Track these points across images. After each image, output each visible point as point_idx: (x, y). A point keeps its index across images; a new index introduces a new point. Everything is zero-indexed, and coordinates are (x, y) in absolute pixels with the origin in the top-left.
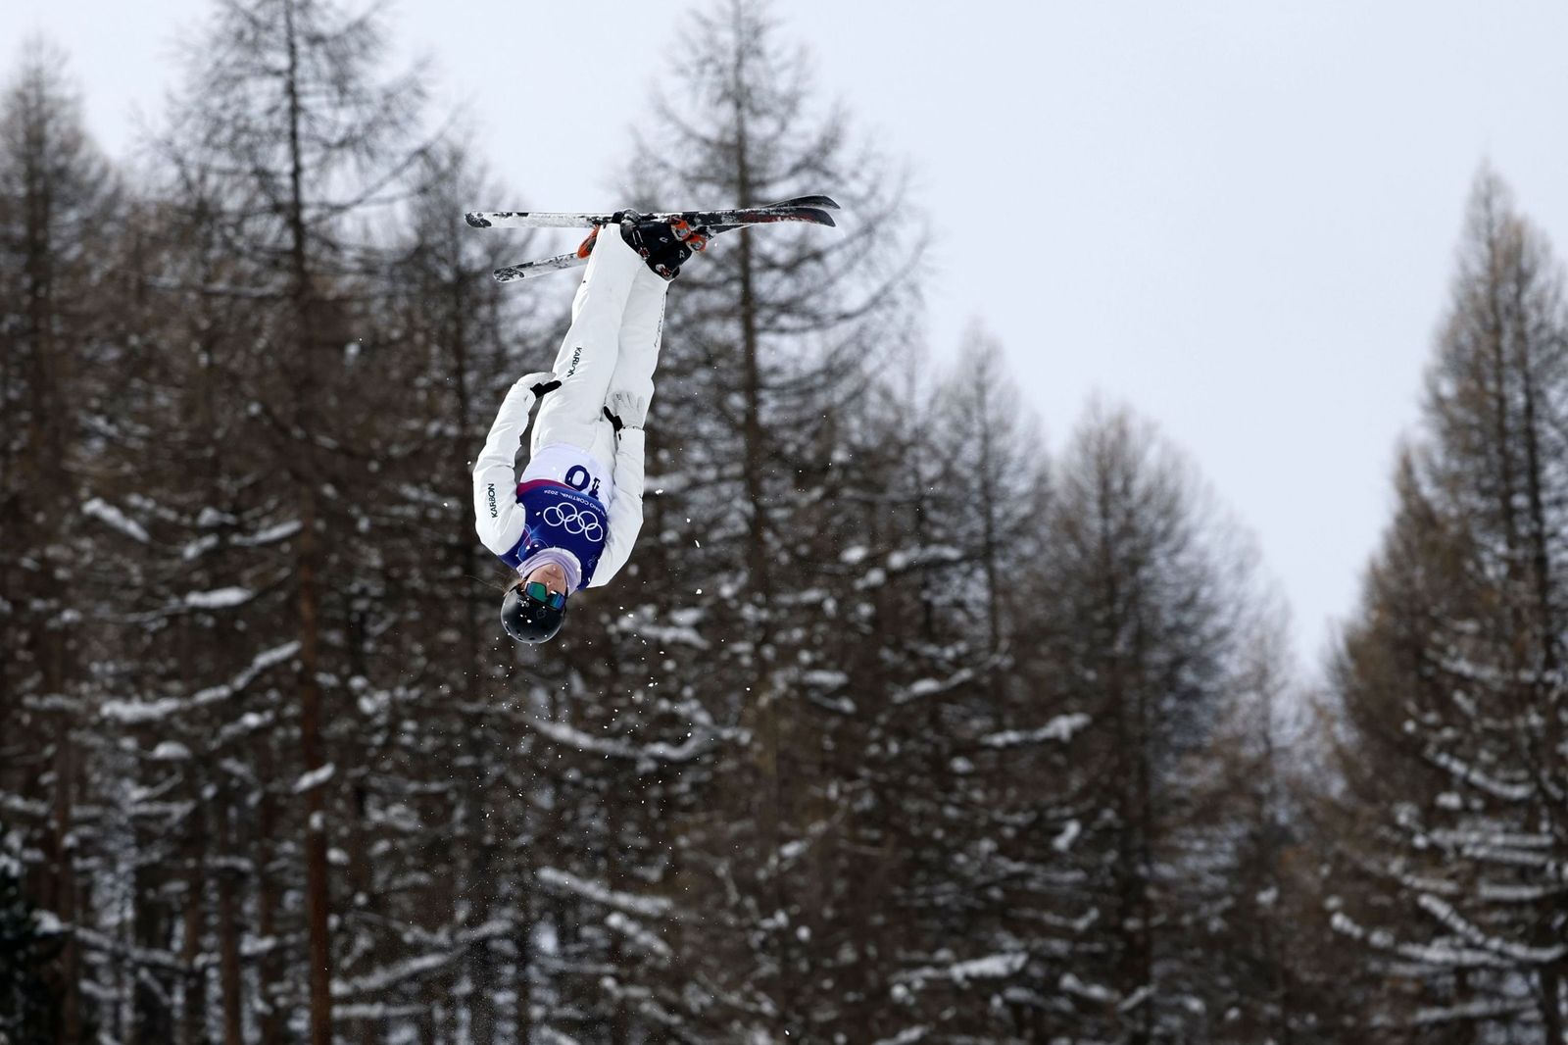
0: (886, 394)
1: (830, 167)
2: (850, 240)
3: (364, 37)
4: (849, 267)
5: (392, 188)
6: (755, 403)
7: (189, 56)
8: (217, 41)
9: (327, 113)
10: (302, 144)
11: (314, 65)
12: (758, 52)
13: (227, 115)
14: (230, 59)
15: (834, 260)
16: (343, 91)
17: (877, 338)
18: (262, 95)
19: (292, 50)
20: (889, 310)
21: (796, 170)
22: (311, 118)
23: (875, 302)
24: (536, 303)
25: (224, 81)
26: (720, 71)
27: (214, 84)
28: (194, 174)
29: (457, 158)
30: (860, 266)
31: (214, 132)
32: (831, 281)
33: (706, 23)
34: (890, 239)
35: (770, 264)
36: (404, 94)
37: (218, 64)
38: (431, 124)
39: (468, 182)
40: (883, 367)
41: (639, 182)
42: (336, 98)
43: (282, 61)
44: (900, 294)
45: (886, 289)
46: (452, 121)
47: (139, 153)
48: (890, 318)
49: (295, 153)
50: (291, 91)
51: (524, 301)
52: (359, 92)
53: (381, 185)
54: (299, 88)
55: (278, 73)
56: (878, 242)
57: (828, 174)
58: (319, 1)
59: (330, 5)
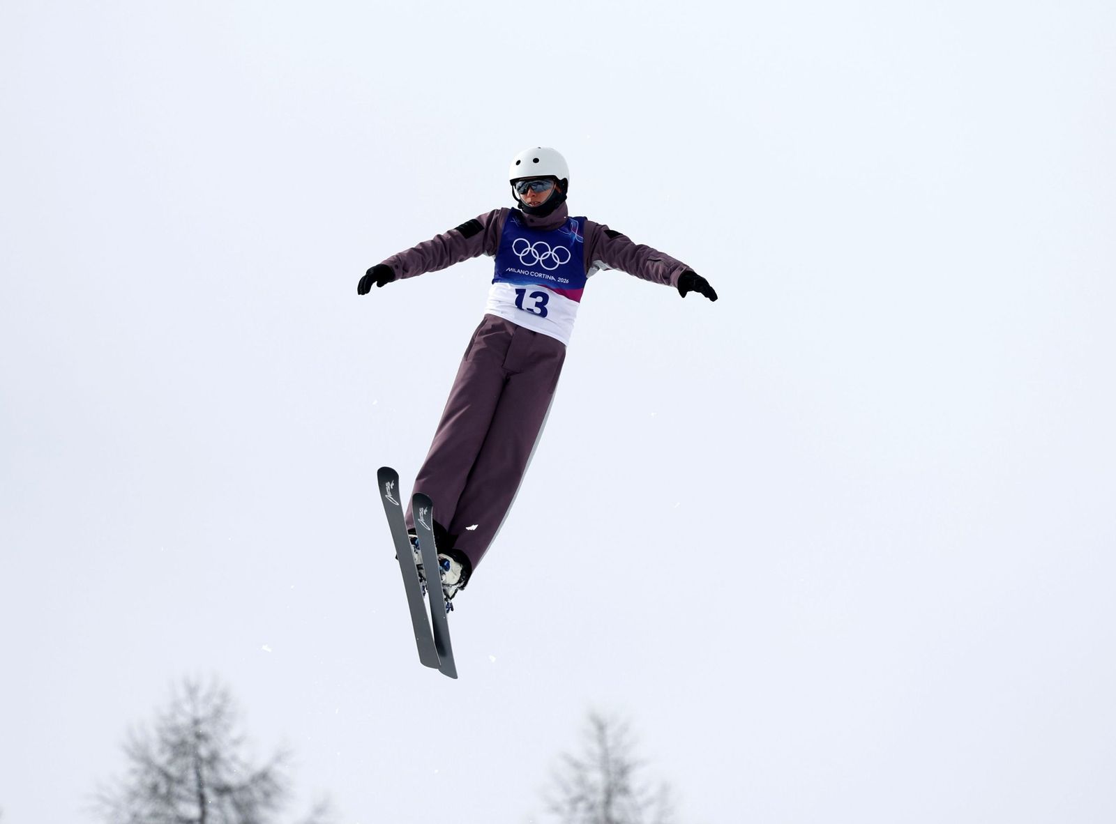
3: (267, 786)
7: (109, 809)
8: (133, 796)
11: (222, 813)
12: (625, 791)
14: (146, 810)
19: (202, 800)
26: (591, 808)
33: (577, 765)
37: (135, 815)
43: (193, 811)
58: (225, 755)
59: (234, 758)
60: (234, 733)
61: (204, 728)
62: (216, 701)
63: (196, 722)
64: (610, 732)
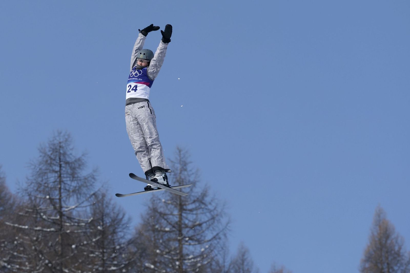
0: (217, 263)
1: (204, 202)
2: (208, 221)
3: (80, 163)
4: (208, 228)
5: (86, 204)
6: (181, 263)
7: (33, 167)
8: (40, 164)
9: (69, 182)
10: (62, 191)
11: (66, 170)
12: (186, 170)
13: (43, 183)
14: (44, 168)
15: (204, 226)
16: (73, 177)
17: (215, 248)
18: (52, 177)
19: (60, 166)
20: (218, 240)
21: (194, 202)
22: (65, 184)
23: (214, 238)
24: (124, 235)
25: (42, 174)
26: (175, 175)
27: (39, 174)
28: (33, 198)
29: (104, 196)
30: (211, 228)
31: (39, 187)
32: (203, 232)
33: (172, 162)
34: (219, 221)
35: (187, 226)
36: (90, 179)
37: (40, 169)
38: (97, 187)
39: (107, 203)
40: (216, 255)
41: (153, 204)
42: (71, 179)
43: (57, 169)
44: (221, 235)
45: (217, 234)
46: (102, 186)
47: (18, 193)
48: (218, 242)
49: (60, 193)
50: (60, 176)
51: (121, 234)
52: (78, 177)
53: (83, 203)
54: (62, 175)
55: (56, 172)
56: (216, 221)
57: (203, 203)
58: (68, 153)
59: (71, 154)
60: (71, 147)
61: (63, 144)
62: (66, 137)
63: (60, 143)
64: (182, 153)
